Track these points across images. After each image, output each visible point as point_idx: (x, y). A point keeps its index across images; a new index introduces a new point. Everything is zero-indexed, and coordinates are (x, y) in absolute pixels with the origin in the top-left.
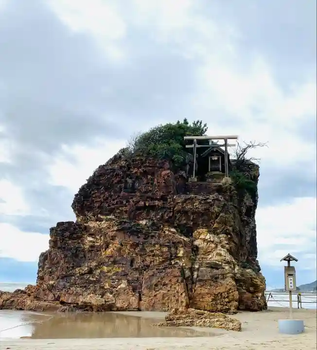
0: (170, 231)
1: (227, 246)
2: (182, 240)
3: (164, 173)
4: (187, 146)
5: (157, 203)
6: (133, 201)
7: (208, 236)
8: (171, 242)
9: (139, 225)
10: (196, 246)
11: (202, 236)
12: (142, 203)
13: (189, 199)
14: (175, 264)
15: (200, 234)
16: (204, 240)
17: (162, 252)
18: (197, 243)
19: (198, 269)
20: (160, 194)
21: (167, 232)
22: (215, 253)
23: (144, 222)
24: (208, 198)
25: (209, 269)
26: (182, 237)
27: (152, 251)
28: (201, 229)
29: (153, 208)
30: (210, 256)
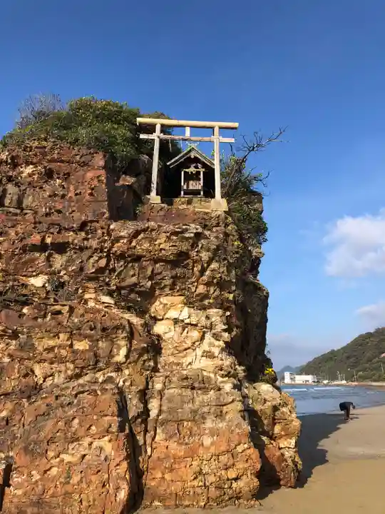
0: (97, 301)
1: (226, 335)
2: (126, 323)
3: (90, 175)
4: (142, 136)
5: (70, 236)
6: (17, 234)
7: (185, 314)
8: (99, 326)
9: (24, 286)
10: (159, 336)
11: (173, 314)
12: (36, 239)
13: (144, 230)
14: (104, 382)
15: (166, 308)
16: (176, 321)
17: (75, 352)
18: (159, 328)
19: (161, 393)
20: (79, 217)
21: (91, 304)
22: (199, 352)
23: (38, 281)
24: (187, 230)
25: (189, 392)
26: (127, 316)
27: (51, 349)
28: (170, 298)
29: (61, 248)
30: (189, 359)
